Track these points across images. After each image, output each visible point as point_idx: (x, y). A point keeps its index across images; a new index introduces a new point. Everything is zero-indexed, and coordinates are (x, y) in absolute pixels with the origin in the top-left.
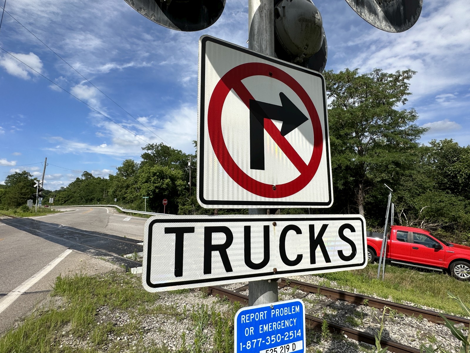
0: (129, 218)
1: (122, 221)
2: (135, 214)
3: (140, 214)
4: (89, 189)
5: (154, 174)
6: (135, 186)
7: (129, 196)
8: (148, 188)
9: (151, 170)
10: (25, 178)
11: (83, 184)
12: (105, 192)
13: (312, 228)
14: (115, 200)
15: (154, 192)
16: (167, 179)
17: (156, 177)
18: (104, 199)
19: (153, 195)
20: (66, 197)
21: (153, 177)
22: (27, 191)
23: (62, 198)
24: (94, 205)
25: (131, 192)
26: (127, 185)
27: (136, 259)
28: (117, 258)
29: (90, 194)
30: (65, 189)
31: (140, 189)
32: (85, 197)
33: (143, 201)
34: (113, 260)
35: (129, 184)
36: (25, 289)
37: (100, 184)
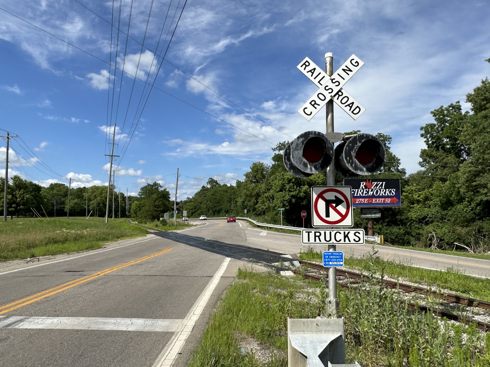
0: (265, 232)
1: (259, 236)
2: (271, 228)
3: (276, 229)
4: (216, 199)
5: (290, 181)
6: (266, 195)
7: (260, 206)
8: (283, 197)
9: (285, 177)
10: (156, 190)
11: (209, 194)
12: (233, 201)
13: (344, 233)
14: (246, 211)
15: (290, 202)
16: (305, 185)
17: (291, 184)
18: (233, 210)
19: (290, 206)
20: (192, 209)
21: (288, 184)
22: (160, 203)
23: (189, 209)
24: (222, 218)
25: (263, 202)
26: (257, 193)
27: (282, 266)
28: (267, 265)
29: (217, 205)
30: (191, 199)
31: (273, 198)
32: (212, 208)
33: (278, 213)
34: (264, 266)
35: (260, 192)
36: (221, 275)
37: (227, 192)
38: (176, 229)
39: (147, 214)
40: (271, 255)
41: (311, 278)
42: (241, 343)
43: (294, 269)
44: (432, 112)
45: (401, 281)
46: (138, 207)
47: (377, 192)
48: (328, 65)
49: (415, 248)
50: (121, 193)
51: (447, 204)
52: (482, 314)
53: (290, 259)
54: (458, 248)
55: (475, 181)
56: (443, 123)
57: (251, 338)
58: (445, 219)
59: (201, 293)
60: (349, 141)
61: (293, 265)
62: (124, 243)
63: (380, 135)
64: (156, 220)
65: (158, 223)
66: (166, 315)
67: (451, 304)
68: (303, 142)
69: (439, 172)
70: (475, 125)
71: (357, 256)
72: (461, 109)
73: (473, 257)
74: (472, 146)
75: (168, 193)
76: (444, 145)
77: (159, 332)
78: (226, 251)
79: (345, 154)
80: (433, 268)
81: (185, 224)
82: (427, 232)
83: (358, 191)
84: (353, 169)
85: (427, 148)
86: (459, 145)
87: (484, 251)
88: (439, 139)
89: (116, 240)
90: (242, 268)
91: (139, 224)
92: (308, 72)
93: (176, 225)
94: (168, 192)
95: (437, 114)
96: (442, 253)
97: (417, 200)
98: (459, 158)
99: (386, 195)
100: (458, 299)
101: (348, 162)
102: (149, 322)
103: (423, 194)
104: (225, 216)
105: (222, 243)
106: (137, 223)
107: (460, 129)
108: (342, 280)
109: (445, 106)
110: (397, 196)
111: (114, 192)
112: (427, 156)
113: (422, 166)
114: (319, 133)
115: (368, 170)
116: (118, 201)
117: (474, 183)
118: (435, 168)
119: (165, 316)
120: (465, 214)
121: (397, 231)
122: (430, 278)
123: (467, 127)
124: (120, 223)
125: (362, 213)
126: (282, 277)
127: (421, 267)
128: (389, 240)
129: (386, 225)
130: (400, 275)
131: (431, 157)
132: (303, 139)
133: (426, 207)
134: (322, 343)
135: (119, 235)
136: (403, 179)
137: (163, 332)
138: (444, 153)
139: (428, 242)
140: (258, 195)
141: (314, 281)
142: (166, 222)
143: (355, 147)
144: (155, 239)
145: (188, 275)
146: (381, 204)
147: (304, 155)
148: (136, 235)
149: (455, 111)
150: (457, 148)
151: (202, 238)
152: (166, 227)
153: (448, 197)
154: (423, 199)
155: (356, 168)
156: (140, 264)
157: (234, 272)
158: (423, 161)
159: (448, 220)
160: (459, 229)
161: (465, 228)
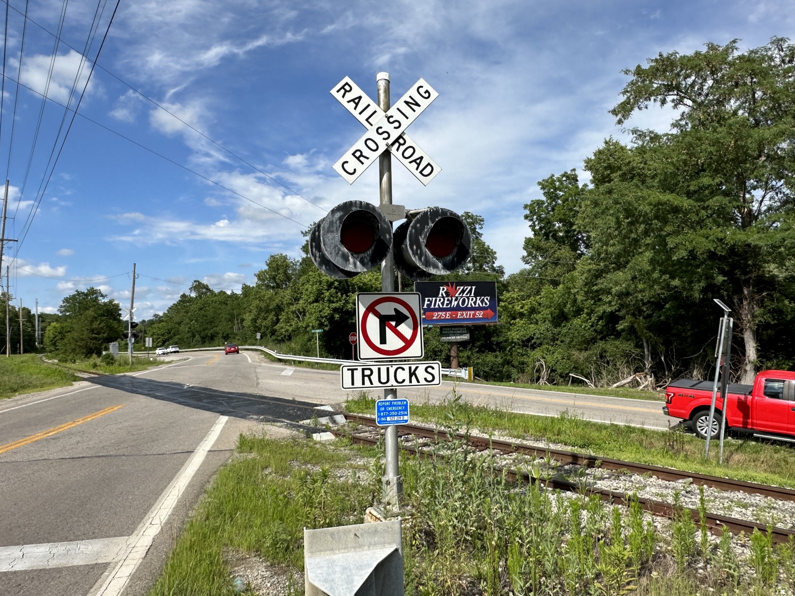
0: (290, 370)
1: (279, 376)
2: (300, 362)
3: (309, 363)
4: (206, 316)
5: (330, 285)
6: (293, 308)
7: (283, 327)
8: (320, 311)
10: (94, 301)
11: (194, 307)
12: (237, 320)
13: (410, 368)
14: (258, 336)
15: (331, 319)
16: (355, 291)
17: (333, 290)
18: (236, 334)
19: (331, 325)
20: (164, 334)
21: (328, 290)
22: (101, 326)
23: (158, 335)
24: (218, 348)
25: (288, 320)
26: (278, 305)
27: (316, 425)
28: (291, 424)
29: (209, 326)
30: (162, 317)
31: (304, 313)
32: (199, 333)
33: (313, 337)
34: (287, 427)
35: (282, 304)
36: (208, 448)
37: (226, 304)
38: (131, 370)
39: (76, 345)
40: (299, 408)
41: (362, 442)
42: (236, 568)
43: (336, 428)
44: (539, 183)
45: (497, 436)
46: (60, 333)
47: (464, 301)
48: (382, 92)
49: (517, 385)
50: (24, 309)
51: (560, 318)
52: (606, 478)
53: (329, 412)
54: (576, 382)
55: (596, 284)
56: (554, 200)
57: (255, 557)
58: (557, 340)
59: (169, 483)
60: (415, 219)
61: (334, 422)
62: (28, 400)
63: (468, 215)
64: (94, 355)
65: (98, 361)
66: (97, 531)
67: (566, 467)
68: (340, 218)
69: (550, 271)
70: (596, 204)
71: (435, 401)
72: (577, 181)
73: (594, 393)
74: (593, 235)
75: (117, 308)
76: (556, 231)
77: (78, 567)
78: (222, 404)
79: (410, 240)
80: (542, 413)
81: (150, 361)
82: (533, 359)
83: (436, 300)
84: (423, 264)
85: (532, 237)
86: (576, 233)
87: (608, 384)
88: (549, 222)
89: (9, 394)
90: (246, 433)
91: (61, 364)
92: (349, 102)
93: (133, 363)
94: (117, 305)
95: (547, 186)
96: (554, 390)
97: (520, 313)
98: (576, 251)
99: (477, 306)
100: (575, 458)
101: (415, 254)
102: (60, 548)
103: (528, 303)
104: (223, 344)
105: (216, 391)
106: (56, 361)
107: (577, 208)
108: (410, 441)
109: (557, 175)
110: (492, 307)
111: (9, 306)
112: (533, 247)
113: (527, 263)
114: (368, 204)
115: (446, 267)
116: (18, 322)
117: (595, 288)
118: (544, 266)
119: (93, 533)
120: (583, 332)
121: (493, 359)
122: (538, 429)
123: (586, 206)
124: (22, 362)
125: (442, 334)
126: (316, 443)
127: (526, 413)
128: (482, 373)
129: (477, 352)
130: (497, 427)
131: (538, 249)
132: (342, 213)
133: (531, 323)
134: (362, 570)
135: (16, 387)
136: (500, 282)
137: (87, 565)
138: (555, 244)
139: (536, 375)
140: (279, 309)
141: (368, 446)
142: (112, 359)
143: (426, 230)
144: (89, 390)
145: (148, 453)
146: (469, 319)
147: (343, 241)
148: (52, 384)
149: (570, 183)
150: (573, 237)
151: (179, 384)
152: (112, 368)
153: (561, 307)
154: (529, 312)
155: (427, 263)
156: (54, 439)
157: (233, 441)
158: (528, 256)
159: (562, 342)
160: (576, 354)
161: (583, 352)
